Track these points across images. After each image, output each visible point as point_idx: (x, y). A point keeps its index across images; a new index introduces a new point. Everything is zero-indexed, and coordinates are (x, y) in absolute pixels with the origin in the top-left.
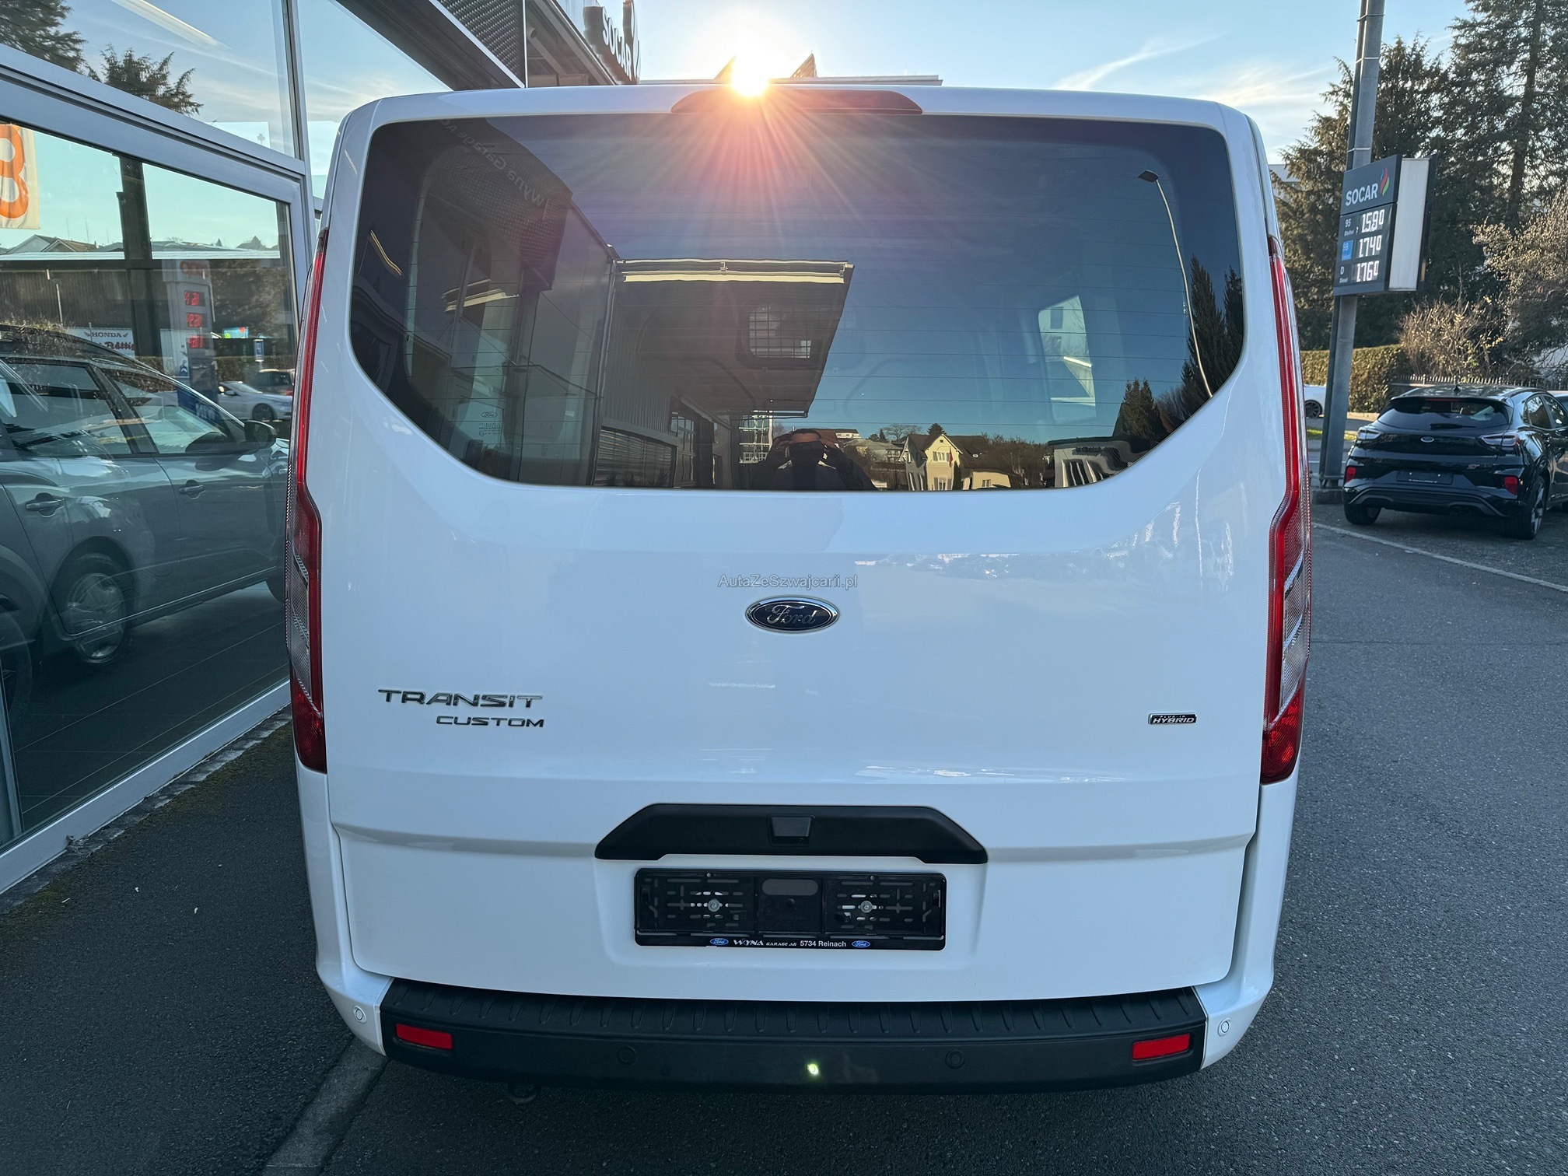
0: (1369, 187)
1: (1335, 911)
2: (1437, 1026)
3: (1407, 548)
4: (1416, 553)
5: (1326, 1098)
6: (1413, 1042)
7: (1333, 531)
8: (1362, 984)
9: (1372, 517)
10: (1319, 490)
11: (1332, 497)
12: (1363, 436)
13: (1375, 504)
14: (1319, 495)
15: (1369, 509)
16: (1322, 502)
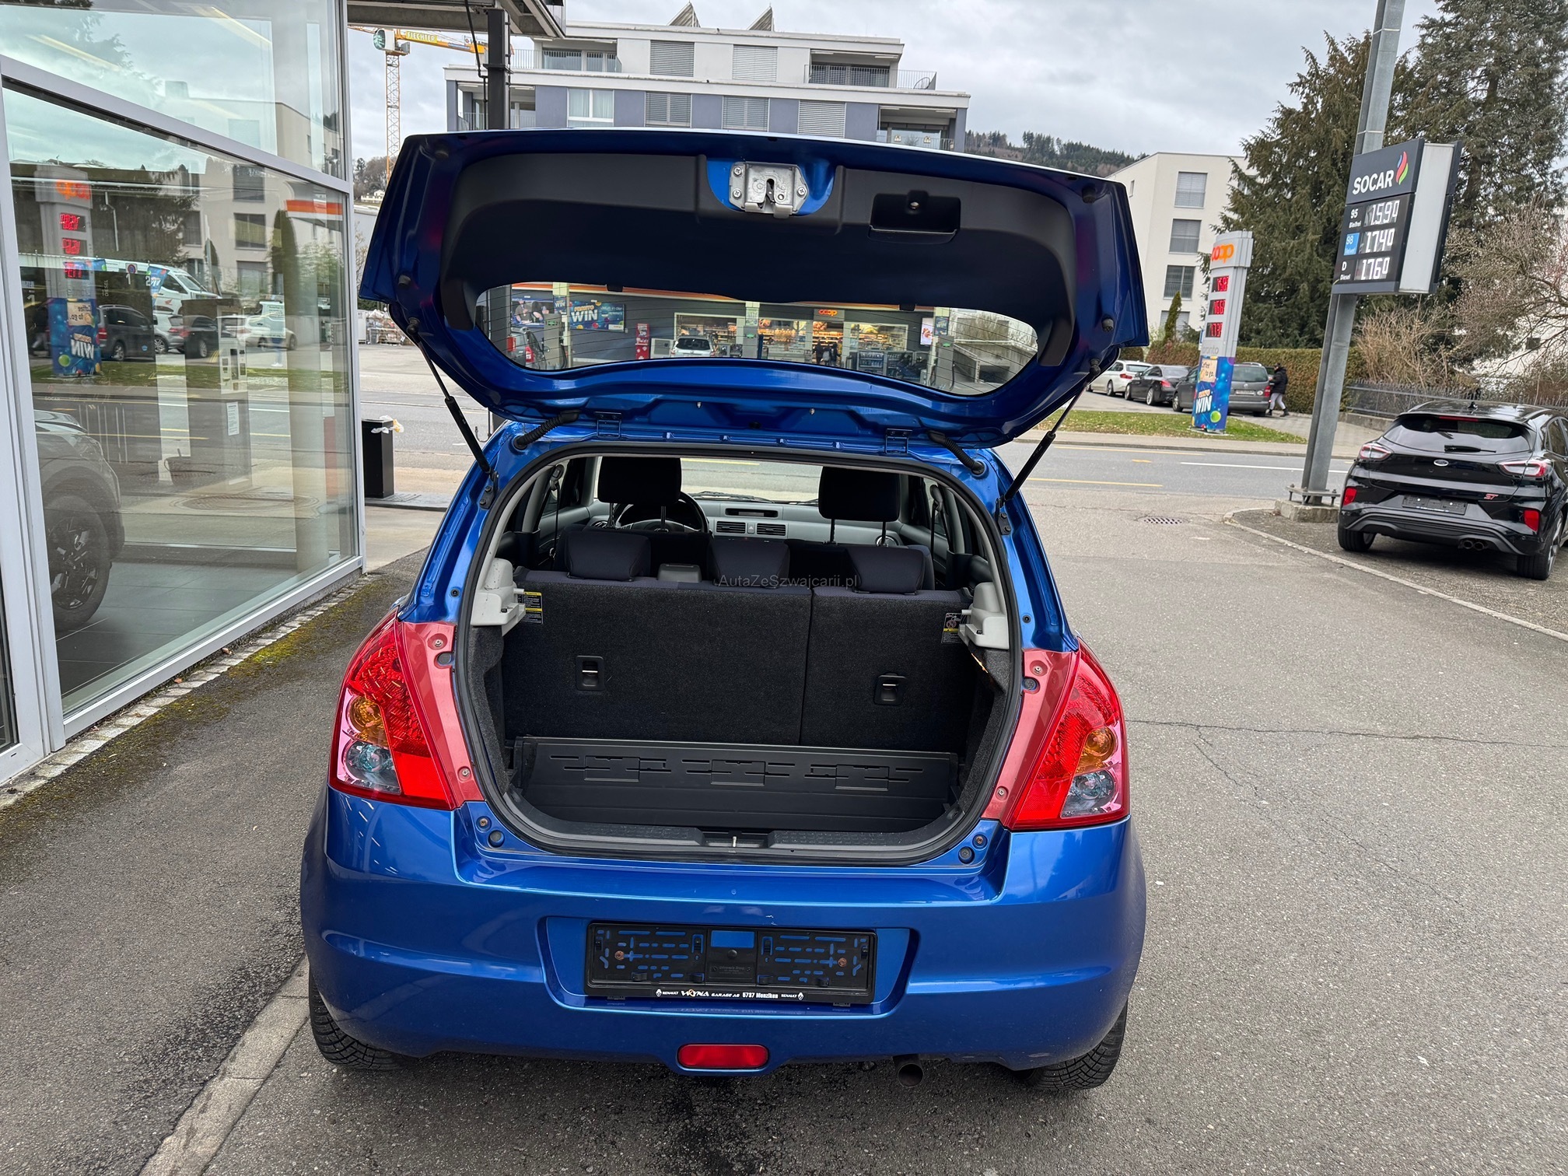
0: (1382, 174)
3: (1418, 587)
4: (1431, 595)
7: (1328, 559)
9: (1367, 543)
10: (1301, 506)
11: (1315, 515)
12: (1366, 454)
13: (1373, 530)
14: (1302, 512)
15: (1365, 535)
16: (1304, 520)
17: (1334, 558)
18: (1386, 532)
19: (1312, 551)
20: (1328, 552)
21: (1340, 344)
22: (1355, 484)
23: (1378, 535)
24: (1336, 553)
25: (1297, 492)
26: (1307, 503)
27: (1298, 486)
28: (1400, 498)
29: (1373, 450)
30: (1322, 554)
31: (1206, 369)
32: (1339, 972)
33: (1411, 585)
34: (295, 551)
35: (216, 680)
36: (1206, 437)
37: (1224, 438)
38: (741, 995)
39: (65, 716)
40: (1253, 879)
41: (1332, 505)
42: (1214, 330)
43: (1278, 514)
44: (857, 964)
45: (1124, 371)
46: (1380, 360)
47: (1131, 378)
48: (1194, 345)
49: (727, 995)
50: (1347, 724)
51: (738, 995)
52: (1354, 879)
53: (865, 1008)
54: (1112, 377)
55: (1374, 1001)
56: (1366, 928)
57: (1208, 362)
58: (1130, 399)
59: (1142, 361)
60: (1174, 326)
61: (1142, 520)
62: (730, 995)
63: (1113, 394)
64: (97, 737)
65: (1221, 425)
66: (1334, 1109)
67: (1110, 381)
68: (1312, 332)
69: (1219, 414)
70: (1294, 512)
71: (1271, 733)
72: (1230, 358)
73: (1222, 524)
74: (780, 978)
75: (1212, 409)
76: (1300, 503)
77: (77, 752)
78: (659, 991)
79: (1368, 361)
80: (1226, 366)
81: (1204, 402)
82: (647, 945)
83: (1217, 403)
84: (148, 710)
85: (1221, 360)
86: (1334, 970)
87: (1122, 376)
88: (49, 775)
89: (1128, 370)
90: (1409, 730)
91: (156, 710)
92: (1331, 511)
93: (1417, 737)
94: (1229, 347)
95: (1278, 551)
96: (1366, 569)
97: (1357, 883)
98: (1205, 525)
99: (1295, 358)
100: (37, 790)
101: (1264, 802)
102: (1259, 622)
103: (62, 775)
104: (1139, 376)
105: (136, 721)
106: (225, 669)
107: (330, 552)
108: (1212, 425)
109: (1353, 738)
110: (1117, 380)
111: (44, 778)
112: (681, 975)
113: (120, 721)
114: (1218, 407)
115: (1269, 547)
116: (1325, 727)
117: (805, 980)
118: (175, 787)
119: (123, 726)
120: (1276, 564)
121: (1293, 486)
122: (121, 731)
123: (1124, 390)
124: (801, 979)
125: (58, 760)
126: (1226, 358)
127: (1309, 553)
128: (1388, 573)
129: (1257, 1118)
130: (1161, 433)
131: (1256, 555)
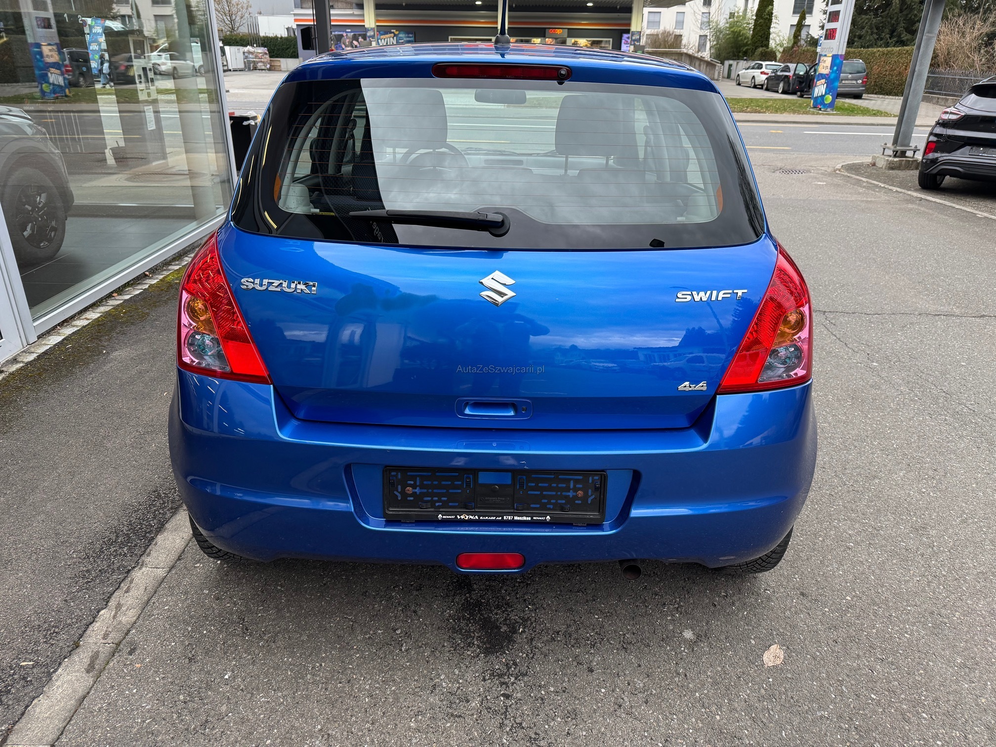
9: (938, 183)
10: (891, 159)
11: (900, 165)
12: (946, 117)
13: (943, 173)
14: (891, 162)
15: (938, 177)
16: (892, 169)
17: (915, 194)
18: (953, 174)
19: (899, 189)
20: (910, 190)
21: (930, 35)
22: (935, 139)
23: (947, 177)
24: (916, 190)
25: (889, 148)
26: (895, 156)
27: (890, 145)
28: (968, 148)
29: (951, 113)
30: (906, 191)
31: (823, 64)
32: (937, 484)
33: (972, 211)
34: (193, 206)
35: (140, 294)
36: (820, 114)
37: (833, 115)
38: (503, 518)
39: (34, 320)
40: (870, 419)
41: (913, 157)
42: (831, 35)
43: (874, 165)
44: (592, 495)
45: (764, 69)
46: (949, 54)
47: (768, 74)
48: (814, 49)
49: (492, 518)
50: (932, 308)
51: (500, 518)
52: (944, 417)
53: (598, 526)
54: (755, 74)
55: (964, 505)
56: (954, 452)
57: (825, 58)
58: (767, 89)
59: (776, 61)
60: (800, 35)
61: (778, 172)
62: (494, 518)
63: (755, 87)
64: (59, 334)
65: (832, 105)
66: (940, 584)
67: (754, 77)
68: (899, 36)
69: (831, 97)
70: (885, 163)
71: (877, 316)
72: (841, 55)
73: (834, 173)
74: (532, 506)
75: (826, 93)
76: (890, 156)
77: (45, 345)
78: (440, 516)
79: (940, 55)
80: (838, 61)
81: (820, 89)
82: (429, 483)
83: (829, 89)
84: (93, 315)
85: (834, 57)
86: (933, 483)
87: (762, 73)
88: (26, 360)
89: (766, 68)
90: (977, 311)
91: (99, 315)
92: (912, 161)
93: (983, 316)
94: (841, 47)
95: (874, 191)
96: (938, 201)
97: (946, 420)
98: (822, 174)
99: (887, 54)
100: (17, 370)
101: (875, 364)
102: (864, 239)
103: (35, 360)
104: (774, 72)
105: (85, 323)
106: (146, 286)
107: (217, 206)
108: (825, 105)
109: (937, 318)
110: (758, 76)
111: (23, 362)
112: (457, 504)
113: (75, 323)
114: (830, 92)
115: (868, 188)
116: (915, 310)
117: (551, 507)
118: (111, 367)
119: (77, 326)
120: (873, 199)
121: (886, 144)
122: (75, 329)
123: (763, 83)
124: (548, 506)
125: (32, 350)
126: (838, 55)
127: (896, 191)
128: (954, 203)
129: (882, 591)
130: (789, 112)
131: (859, 193)
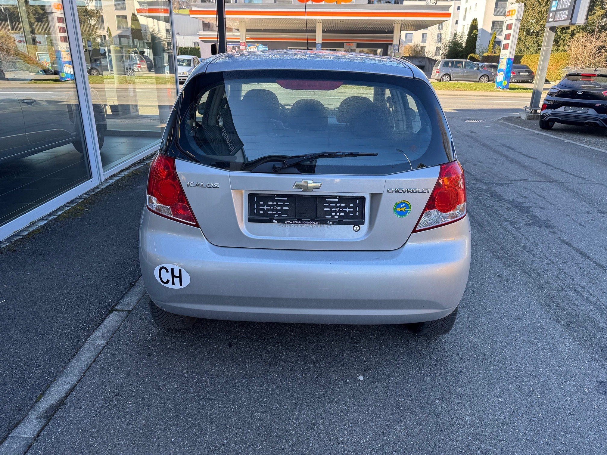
1: (532, 311)
2: (580, 374)
3: (565, 140)
4: (569, 142)
5: (526, 412)
6: (568, 383)
7: (534, 132)
8: (544, 350)
9: (551, 126)
10: (529, 114)
11: (534, 117)
12: (552, 91)
13: (553, 121)
15: (550, 123)
16: (529, 119)
17: (536, 132)
20: (535, 130)
22: (546, 102)
23: (556, 123)
24: (538, 130)
27: (528, 106)
28: (563, 107)
29: (555, 89)
30: (532, 130)
31: (502, 63)
36: (500, 91)
37: (508, 92)
39: (104, 172)
42: (506, 47)
43: (520, 117)
46: (576, 57)
57: (503, 60)
61: (467, 121)
64: (113, 179)
65: (507, 87)
69: (506, 82)
70: (526, 116)
72: (512, 58)
75: (503, 80)
77: (108, 183)
79: (571, 58)
80: (510, 62)
81: (500, 77)
85: (508, 59)
91: (129, 173)
94: (512, 53)
95: (515, 130)
96: (547, 135)
98: (490, 122)
100: (100, 191)
105: (123, 176)
108: (503, 86)
111: (101, 188)
114: (506, 79)
120: (513, 134)
127: (527, 130)
128: (555, 136)
130: (482, 90)
131: (507, 131)
